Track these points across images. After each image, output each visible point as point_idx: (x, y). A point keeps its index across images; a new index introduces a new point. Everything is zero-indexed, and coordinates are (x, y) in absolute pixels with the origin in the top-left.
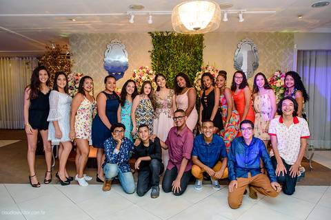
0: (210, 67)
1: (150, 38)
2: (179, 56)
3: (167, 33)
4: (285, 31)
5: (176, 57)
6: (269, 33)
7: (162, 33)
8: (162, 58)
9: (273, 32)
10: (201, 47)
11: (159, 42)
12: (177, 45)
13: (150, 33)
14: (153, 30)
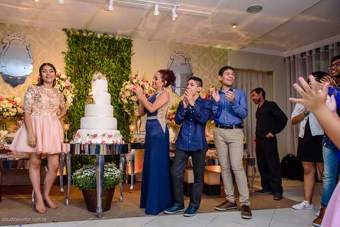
0: (139, 77)
1: (66, 36)
2: (103, 61)
3: (88, 33)
4: (219, 46)
5: (98, 63)
6: (202, 47)
7: (81, 31)
8: (79, 62)
9: (207, 46)
10: (129, 54)
11: (76, 42)
12: (100, 49)
13: (65, 30)
14: (69, 27)
